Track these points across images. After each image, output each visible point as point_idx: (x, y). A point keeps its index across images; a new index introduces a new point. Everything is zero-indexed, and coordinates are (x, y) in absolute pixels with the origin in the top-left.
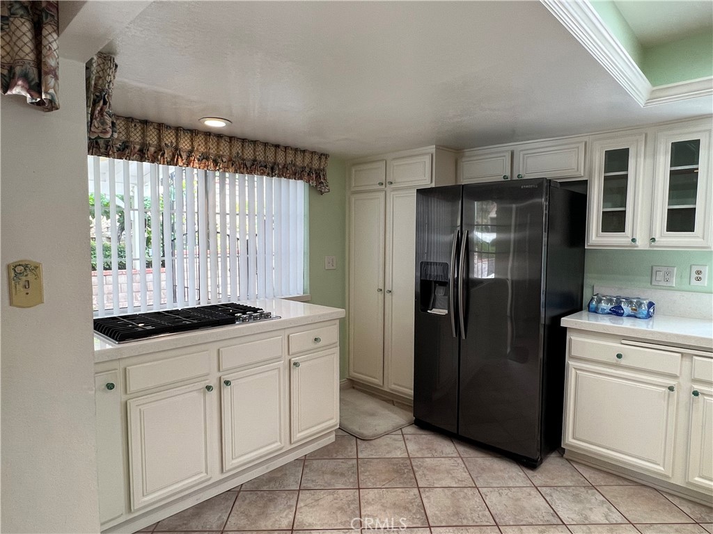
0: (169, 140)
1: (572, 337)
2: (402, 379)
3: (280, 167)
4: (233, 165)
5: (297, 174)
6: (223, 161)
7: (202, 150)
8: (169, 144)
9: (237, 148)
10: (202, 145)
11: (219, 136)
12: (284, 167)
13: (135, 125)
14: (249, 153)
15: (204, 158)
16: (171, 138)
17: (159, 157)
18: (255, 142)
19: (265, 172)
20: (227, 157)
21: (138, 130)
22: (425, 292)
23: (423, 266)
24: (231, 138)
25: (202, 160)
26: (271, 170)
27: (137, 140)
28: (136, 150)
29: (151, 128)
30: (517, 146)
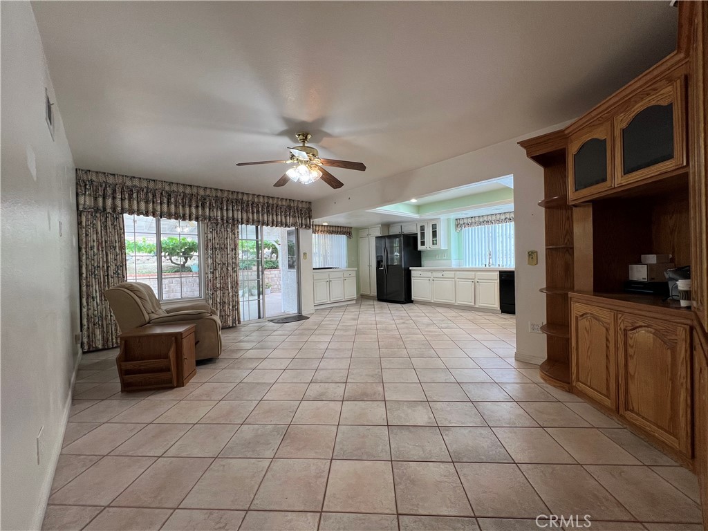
1: (412, 272)
2: (374, 292)
5: (344, 233)
9: (331, 228)
11: (327, 226)
18: (333, 226)
22: (379, 263)
23: (377, 257)
24: (330, 226)
26: (337, 233)
30: (402, 224)
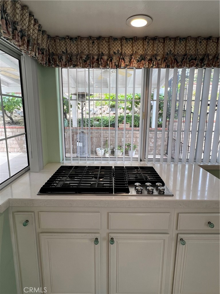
0: (117, 49)
3: (211, 57)
4: (164, 61)
6: (156, 59)
7: (141, 52)
8: (116, 52)
9: (170, 46)
10: (141, 49)
12: (214, 57)
13: (93, 42)
14: (180, 49)
15: (142, 59)
16: (118, 47)
17: (109, 62)
19: (194, 64)
20: (161, 55)
21: (95, 45)
25: (141, 61)
27: (96, 52)
28: (95, 60)
29: (104, 42)
